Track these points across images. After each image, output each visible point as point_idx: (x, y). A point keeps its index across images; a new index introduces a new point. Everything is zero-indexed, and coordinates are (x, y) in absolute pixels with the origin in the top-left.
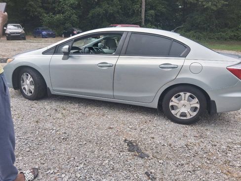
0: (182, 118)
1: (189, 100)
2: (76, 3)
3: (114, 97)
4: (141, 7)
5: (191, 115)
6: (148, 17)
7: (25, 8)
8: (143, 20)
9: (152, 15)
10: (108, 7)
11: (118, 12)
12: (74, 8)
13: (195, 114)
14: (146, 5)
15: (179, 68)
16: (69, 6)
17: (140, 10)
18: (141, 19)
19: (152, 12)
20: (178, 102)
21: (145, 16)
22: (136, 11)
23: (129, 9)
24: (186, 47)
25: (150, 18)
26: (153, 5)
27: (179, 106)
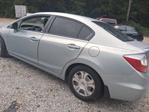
0: (81, 94)
1: (86, 80)
2: (85, 4)
3: (38, 64)
4: (127, 9)
5: (87, 94)
6: (132, 16)
7: (56, 7)
8: (128, 18)
9: (134, 15)
10: (105, 8)
11: (111, 11)
12: (83, 8)
13: (90, 93)
14: (131, 8)
15: (81, 49)
16: (80, 6)
17: (126, 11)
18: (126, 17)
19: (135, 13)
20: (78, 79)
21: (130, 15)
22: (123, 11)
23: (119, 10)
24: (92, 32)
25: (133, 17)
26: (137, 8)
27: (79, 83)
